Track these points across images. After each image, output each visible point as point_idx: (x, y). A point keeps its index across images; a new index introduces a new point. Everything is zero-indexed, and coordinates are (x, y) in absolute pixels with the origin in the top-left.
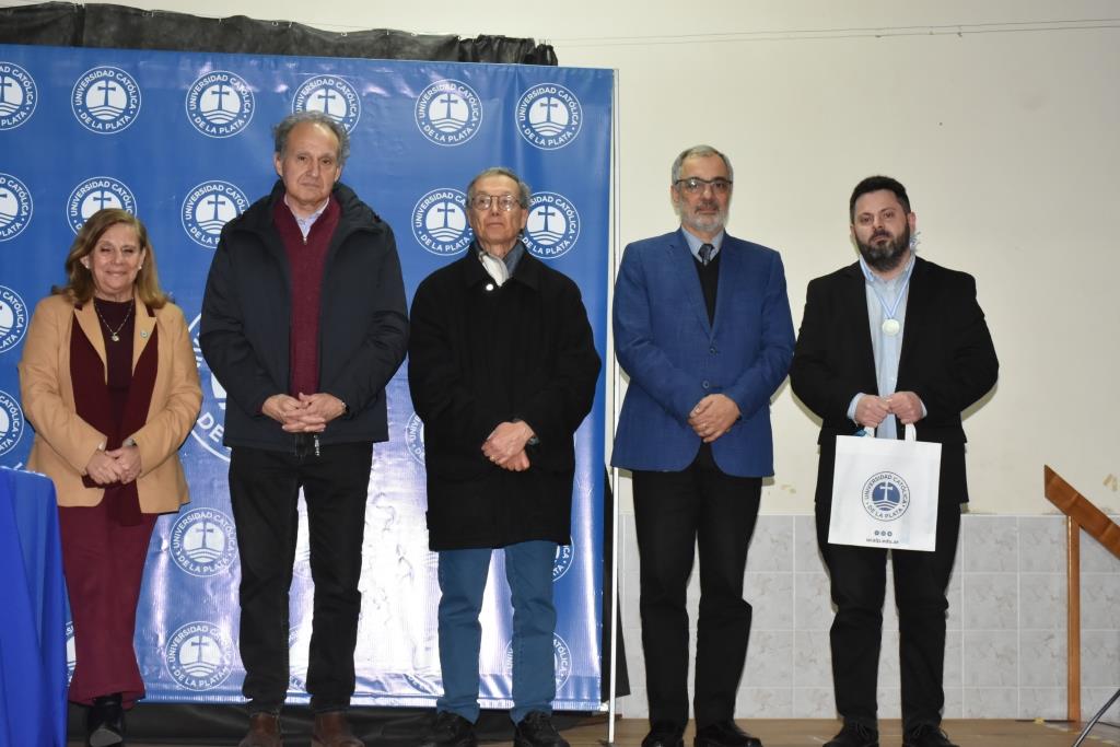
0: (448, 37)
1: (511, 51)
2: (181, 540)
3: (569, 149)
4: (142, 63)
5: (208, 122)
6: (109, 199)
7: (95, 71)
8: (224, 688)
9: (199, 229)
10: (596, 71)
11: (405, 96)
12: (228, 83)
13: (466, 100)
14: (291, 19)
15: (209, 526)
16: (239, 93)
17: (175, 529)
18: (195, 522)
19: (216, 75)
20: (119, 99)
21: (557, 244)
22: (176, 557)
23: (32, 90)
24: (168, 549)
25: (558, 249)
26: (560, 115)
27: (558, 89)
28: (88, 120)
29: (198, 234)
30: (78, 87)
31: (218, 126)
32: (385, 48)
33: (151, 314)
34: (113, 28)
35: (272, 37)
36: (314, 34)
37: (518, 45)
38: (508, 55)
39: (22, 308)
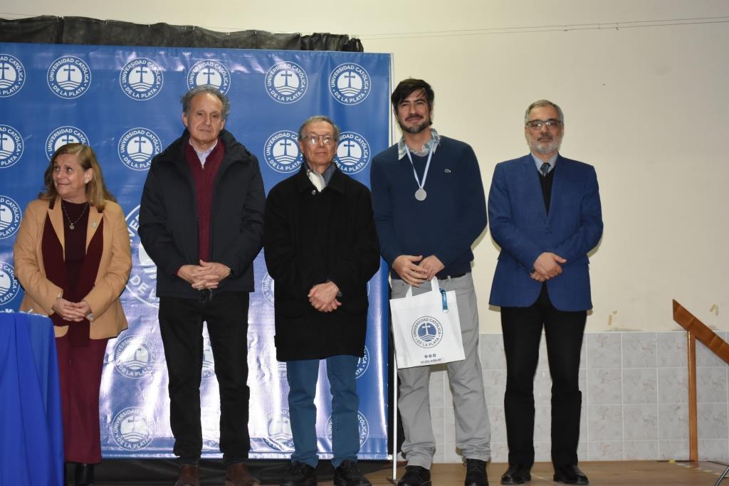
0: (294, 34)
1: (334, 42)
2: (120, 355)
3: (363, 105)
4: (91, 53)
5: (134, 90)
6: (72, 140)
7: (62, 59)
8: (150, 449)
9: (130, 158)
10: (379, 55)
11: (259, 72)
12: (146, 66)
13: (297, 74)
14: (194, 24)
15: (139, 346)
16: (153, 72)
17: (117, 348)
18: (129, 344)
19: (138, 60)
20: (77, 77)
21: (356, 165)
22: (118, 366)
23: (22, 71)
24: (112, 361)
25: (357, 168)
26: (357, 83)
27: (356, 66)
28: (58, 90)
29: (129, 162)
30: (51, 69)
31: (140, 93)
32: (254, 42)
33: (99, 211)
34: (82, 32)
35: (183, 36)
36: (209, 33)
37: (338, 39)
38: (332, 45)
39: (18, 210)
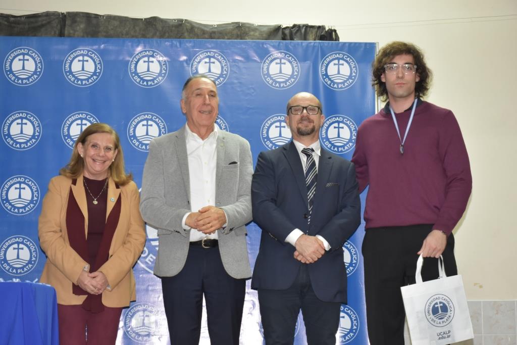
0: (276, 26)
1: (312, 32)
2: (130, 321)
3: (351, 90)
4: (102, 45)
5: (142, 79)
6: (86, 125)
7: (76, 51)
9: (138, 140)
10: (366, 44)
11: (255, 61)
12: (152, 56)
13: (290, 62)
14: (184, 17)
15: (147, 313)
16: (159, 61)
17: (127, 315)
18: (138, 311)
19: (146, 51)
20: (90, 67)
21: (345, 145)
22: (128, 332)
23: (41, 62)
24: (123, 327)
25: (346, 148)
26: (345, 70)
27: (344, 55)
28: (73, 79)
29: (137, 144)
30: (67, 60)
31: (147, 81)
32: (239, 33)
33: (117, 187)
34: (82, 26)
35: (174, 28)
36: (197, 26)
37: (316, 29)
38: (311, 36)
39: (37, 188)
